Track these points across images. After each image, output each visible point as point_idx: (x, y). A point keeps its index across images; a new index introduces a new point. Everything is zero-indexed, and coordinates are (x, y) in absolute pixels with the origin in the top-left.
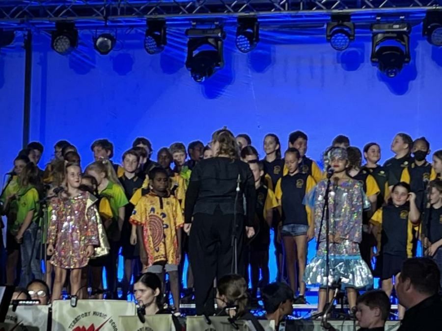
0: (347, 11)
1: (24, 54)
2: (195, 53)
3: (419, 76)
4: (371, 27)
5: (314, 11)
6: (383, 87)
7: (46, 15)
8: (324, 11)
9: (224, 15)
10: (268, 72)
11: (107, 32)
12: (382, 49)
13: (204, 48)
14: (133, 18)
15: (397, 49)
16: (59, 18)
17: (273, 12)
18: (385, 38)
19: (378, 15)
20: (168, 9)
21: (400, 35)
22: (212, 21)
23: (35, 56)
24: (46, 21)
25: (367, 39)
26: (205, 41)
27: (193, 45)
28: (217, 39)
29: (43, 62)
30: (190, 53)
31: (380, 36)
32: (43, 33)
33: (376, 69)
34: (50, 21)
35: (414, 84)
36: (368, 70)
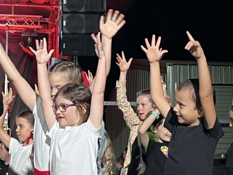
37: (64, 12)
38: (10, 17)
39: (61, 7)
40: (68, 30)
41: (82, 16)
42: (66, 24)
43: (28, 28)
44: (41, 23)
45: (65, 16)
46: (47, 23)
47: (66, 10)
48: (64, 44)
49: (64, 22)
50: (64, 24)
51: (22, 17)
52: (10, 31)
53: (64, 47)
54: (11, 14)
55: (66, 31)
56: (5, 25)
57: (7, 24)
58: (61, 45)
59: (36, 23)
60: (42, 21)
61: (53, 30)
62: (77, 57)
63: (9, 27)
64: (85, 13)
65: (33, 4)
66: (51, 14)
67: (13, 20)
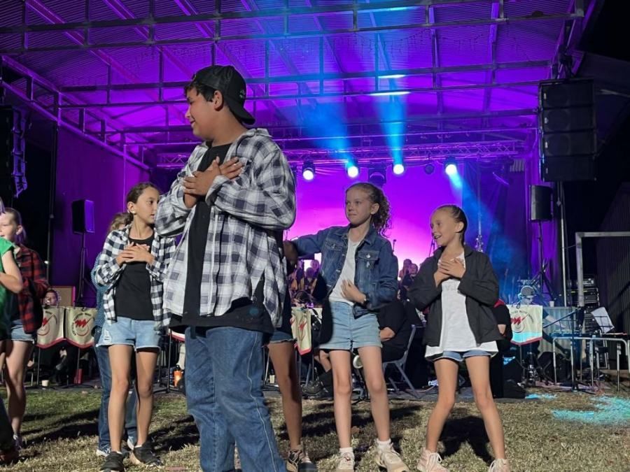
0: (356, 159)
9: (298, 161)
17: (320, 159)
19: (371, 160)
37: (545, 133)
38: (481, 144)
39: (541, 128)
41: (568, 135)
42: (548, 146)
43: (502, 155)
44: (516, 149)
45: (547, 137)
46: (523, 148)
47: (547, 129)
48: (547, 169)
49: (546, 144)
50: (546, 146)
51: (495, 144)
52: (482, 160)
53: (547, 172)
54: (482, 141)
55: (548, 154)
56: (475, 154)
57: (478, 152)
58: (543, 170)
59: (511, 149)
60: (518, 146)
61: (531, 155)
62: (561, 183)
63: (480, 155)
64: (571, 131)
65: (507, 127)
66: (527, 137)
67: (485, 147)
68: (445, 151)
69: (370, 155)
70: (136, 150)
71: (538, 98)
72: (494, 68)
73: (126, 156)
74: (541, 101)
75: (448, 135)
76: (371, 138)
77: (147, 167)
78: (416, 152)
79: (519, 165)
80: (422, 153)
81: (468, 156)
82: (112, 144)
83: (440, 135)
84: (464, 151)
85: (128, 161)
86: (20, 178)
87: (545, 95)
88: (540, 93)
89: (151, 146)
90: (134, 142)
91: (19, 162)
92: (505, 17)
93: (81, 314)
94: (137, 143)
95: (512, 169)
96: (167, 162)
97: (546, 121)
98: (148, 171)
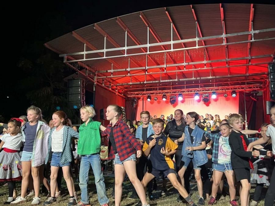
0: (198, 92)
1: (142, 101)
2: (171, 100)
3: (211, 103)
4: (202, 95)
5: (192, 92)
6: (205, 105)
7: (146, 94)
8: (194, 92)
9: (176, 93)
10: (184, 103)
11: (156, 97)
12: (204, 99)
13: (173, 99)
14: (160, 94)
15: (207, 98)
16: (148, 95)
17: (185, 93)
18: (205, 97)
19: (204, 93)
20: (166, 93)
21: (207, 96)
22: (174, 95)
23: (144, 101)
24: (146, 95)
25: (202, 97)
26: (173, 98)
27: (171, 99)
28: (175, 98)
29: (146, 102)
30: (170, 100)
31: (204, 96)
32: (145, 97)
33: (203, 102)
34: (147, 95)
35: (210, 105)
36: (202, 102)
38: (245, 86)
40: (274, 89)
42: (273, 86)
43: (254, 90)
44: (259, 87)
45: (272, 83)
46: (262, 87)
47: (272, 80)
48: (273, 95)
51: (251, 86)
52: (246, 92)
54: (245, 85)
55: (273, 89)
56: (243, 89)
58: (271, 95)
59: (257, 87)
60: (260, 86)
61: (265, 89)
63: (245, 90)
65: (255, 79)
66: (263, 83)
67: (247, 87)
68: (231, 89)
69: (203, 91)
70: (121, 91)
71: (268, 69)
72: (250, 58)
73: (117, 93)
74: (269, 70)
75: (232, 83)
76: (203, 85)
77: (124, 97)
78: (221, 89)
79: (261, 93)
80: (223, 89)
81: (241, 90)
82: (113, 89)
83: (229, 83)
84: (239, 88)
85: (118, 95)
86: (83, 102)
87: (271, 67)
88: (269, 67)
89: (126, 90)
90: (120, 88)
91: (83, 97)
92: (254, 39)
93: (103, 148)
94: (121, 89)
95: (258, 95)
96: (131, 95)
97: (272, 77)
98: (125, 98)
